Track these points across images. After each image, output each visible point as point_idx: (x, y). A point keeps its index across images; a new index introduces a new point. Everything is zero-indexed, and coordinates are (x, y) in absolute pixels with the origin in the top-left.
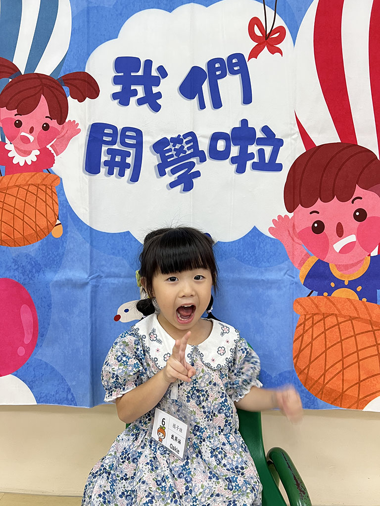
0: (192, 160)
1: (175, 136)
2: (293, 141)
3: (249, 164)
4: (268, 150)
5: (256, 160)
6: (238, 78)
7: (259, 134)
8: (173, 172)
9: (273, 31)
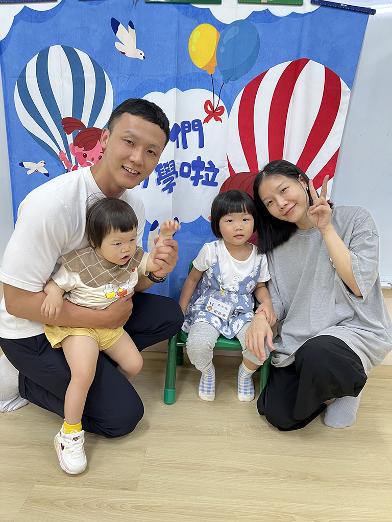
0: (172, 176)
1: (166, 162)
2: (225, 170)
3: (200, 181)
4: (211, 174)
5: (204, 179)
6: (197, 132)
7: (207, 165)
8: (164, 182)
9: (217, 109)
